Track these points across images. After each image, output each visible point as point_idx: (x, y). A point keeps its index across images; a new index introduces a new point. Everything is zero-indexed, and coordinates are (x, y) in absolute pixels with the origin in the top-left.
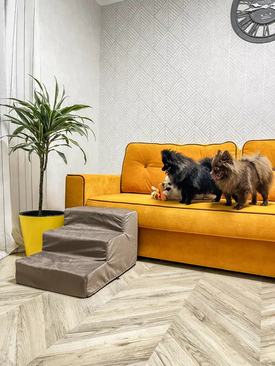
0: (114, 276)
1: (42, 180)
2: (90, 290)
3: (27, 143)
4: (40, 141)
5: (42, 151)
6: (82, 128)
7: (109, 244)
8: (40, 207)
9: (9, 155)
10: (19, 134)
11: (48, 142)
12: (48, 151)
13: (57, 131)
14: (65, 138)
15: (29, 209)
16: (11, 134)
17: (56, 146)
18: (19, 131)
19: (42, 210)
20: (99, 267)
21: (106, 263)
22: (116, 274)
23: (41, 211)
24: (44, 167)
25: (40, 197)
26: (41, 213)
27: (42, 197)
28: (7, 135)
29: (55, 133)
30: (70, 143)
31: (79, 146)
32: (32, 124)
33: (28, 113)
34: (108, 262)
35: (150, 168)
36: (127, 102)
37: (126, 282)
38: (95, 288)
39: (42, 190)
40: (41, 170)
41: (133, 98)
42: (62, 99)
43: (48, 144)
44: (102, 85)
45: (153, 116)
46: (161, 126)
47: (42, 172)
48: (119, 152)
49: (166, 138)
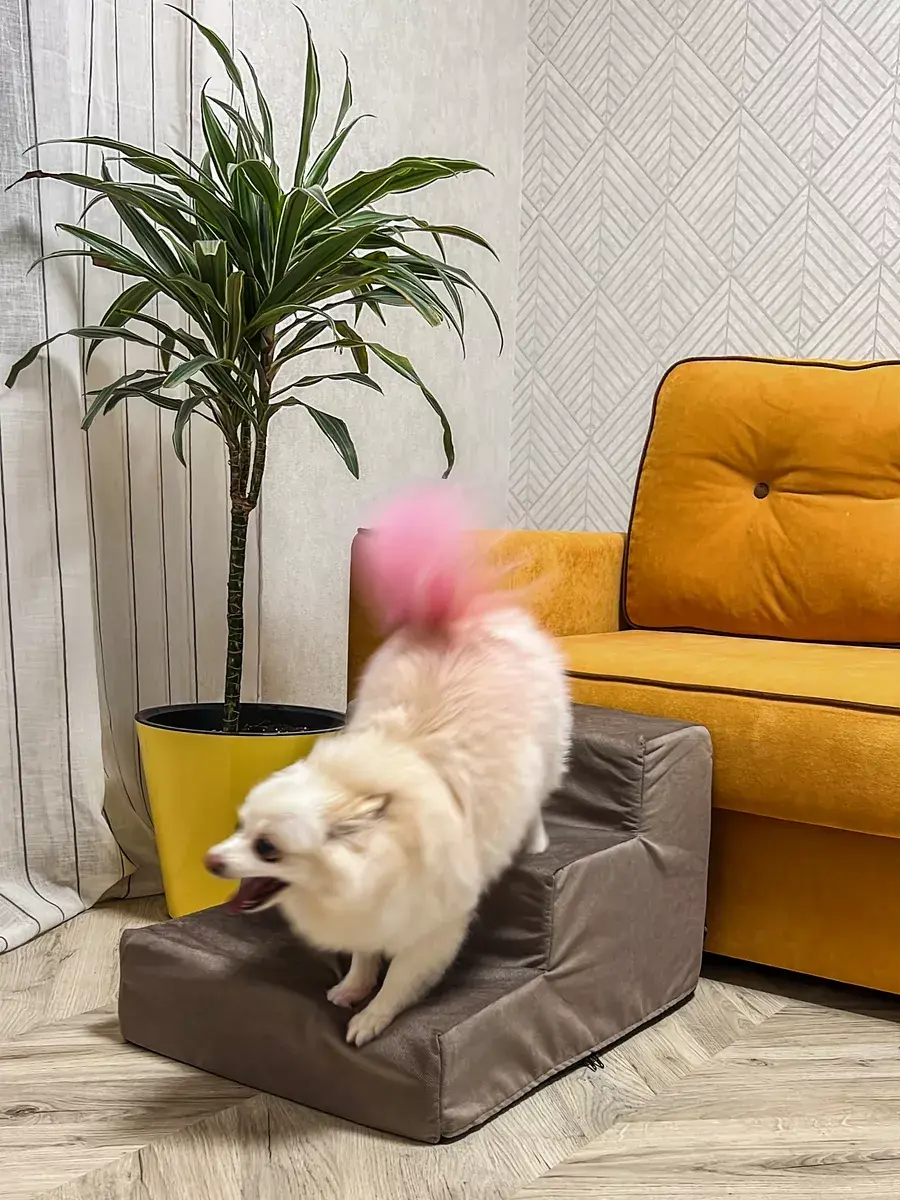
0: (580, 1048)
1: (238, 557)
2: (458, 1111)
3: (166, 367)
4: (229, 357)
5: (237, 410)
6: (437, 287)
7: (559, 885)
9: (85, 427)
10: (132, 325)
11: (269, 363)
13: (310, 305)
14: (349, 338)
15: (181, 698)
16: (94, 320)
17: (307, 381)
18: (128, 306)
19: (243, 701)
20: (505, 1000)
21: (540, 979)
22: (592, 1040)
23: (238, 706)
24: (248, 490)
25: (229, 638)
26: (234, 715)
27: (241, 640)
28: (76, 328)
29: (301, 314)
30: (377, 368)
31: (420, 383)
32: (191, 267)
33: (170, 214)
34: (547, 973)
35: (786, 498)
36: (671, 134)
37: (641, 1082)
38: (481, 1100)
39: (241, 606)
40: (234, 507)
41: (707, 111)
42: (338, 134)
43: (266, 372)
44: (544, 50)
45: (812, 208)
46: (858, 263)
47: (242, 514)
48: (619, 411)
49: (882, 328)
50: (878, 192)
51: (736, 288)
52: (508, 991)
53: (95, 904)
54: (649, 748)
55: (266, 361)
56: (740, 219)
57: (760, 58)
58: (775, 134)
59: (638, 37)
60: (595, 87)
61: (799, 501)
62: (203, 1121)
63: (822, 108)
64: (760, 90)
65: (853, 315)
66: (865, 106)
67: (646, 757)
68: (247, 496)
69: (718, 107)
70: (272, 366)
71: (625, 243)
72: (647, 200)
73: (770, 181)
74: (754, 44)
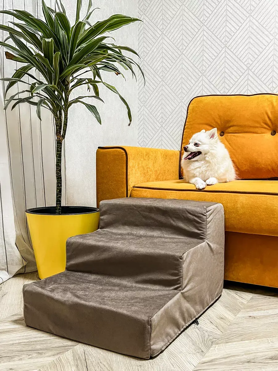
1: (59, 156)
2: (156, 346)
5: (58, 106)
7: (184, 259)
8: (59, 200)
9: (5, 109)
11: (68, 90)
12: (68, 105)
15: (41, 205)
19: (62, 205)
20: (170, 302)
21: (180, 294)
22: (195, 313)
23: (61, 207)
24: (62, 133)
25: (57, 183)
26: (59, 209)
27: (61, 184)
31: (118, 94)
34: (182, 291)
35: (230, 135)
36: (183, 34)
37: (216, 328)
38: (163, 341)
39: (60, 172)
40: (57, 139)
41: (193, 27)
42: (88, 14)
44: (143, 11)
45: (226, 54)
46: (241, 69)
47: (60, 141)
48: (170, 117)
49: (250, 88)
50: (246, 48)
51: (204, 78)
52: (170, 299)
53: (14, 275)
54: (208, 210)
55: (67, 89)
56: (205, 58)
57: (208, 10)
58: (214, 32)
59: (171, 6)
60: (159, 21)
61: (234, 136)
62: (60, 357)
63: (228, 24)
64: (209, 20)
65: (240, 85)
66: (241, 23)
67: (207, 213)
68: (61, 135)
69: (197, 25)
71: (170, 67)
72: (176, 54)
73: (213, 47)
74: (206, 6)
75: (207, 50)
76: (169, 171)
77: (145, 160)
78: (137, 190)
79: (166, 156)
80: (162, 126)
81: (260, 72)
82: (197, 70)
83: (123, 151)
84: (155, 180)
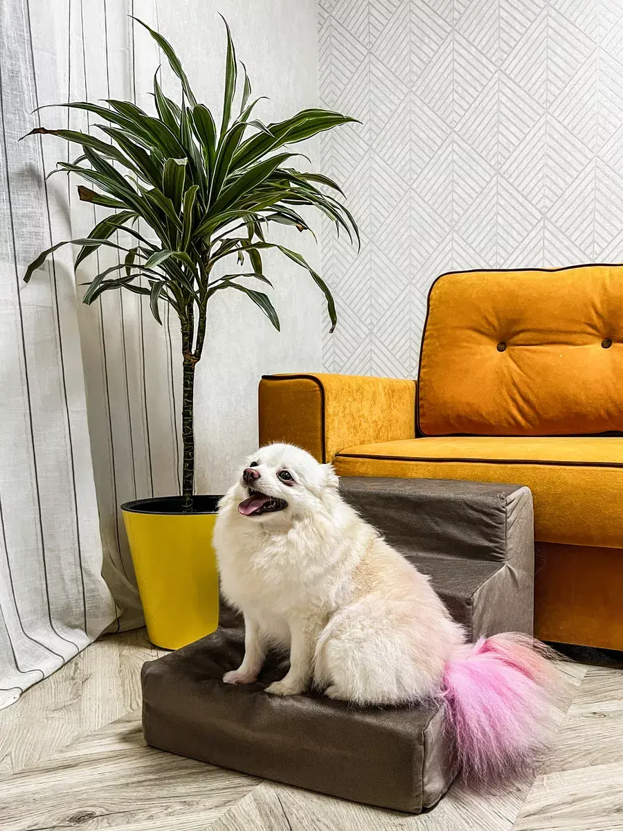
1: (188, 395)
5: (187, 294)
8: (188, 484)
10: (111, 239)
11: (207, 260)
12: (206, 293)
16: (84, 235)
19: (195, 494)
23: (192, 497)
24: (194, 349)
25: (185, 450)
26: (189, 502)
27: (193, 451)
35: (519, 350)
36: (411, 149)
39: (192, 428)
40: (185, 361)
41: (432, 135)
43: (205, 266)
44: (330, 105)
45: (500, 187)
47: (191, 365)
48: (388, 313)
49: (548, 256)
50: (540, 175)
51: (456, 237)
53: (98, 639)
54: (508, 501)
55: (205, 259)
57: (462, 102)
58: (474, 146)
59: (388, 94)
61: (527, 350)
64: (463, 121)
65: (529, 248)
66: (528, 127)
67: (507, 507)
68: (193, 353)
69: (439, 133)
70: (210, 262)
72: (398, 189)
73: (473, 174)
74: (458, 94)
75: (460, 182)
76: (397, 420)
77: (354, 400)
78: (345, 462)
79: (393, 392)
80: (371, 332)
81: (569, 222)
82: (440, 221)
83: (315, 384)
84: (374, 441)
